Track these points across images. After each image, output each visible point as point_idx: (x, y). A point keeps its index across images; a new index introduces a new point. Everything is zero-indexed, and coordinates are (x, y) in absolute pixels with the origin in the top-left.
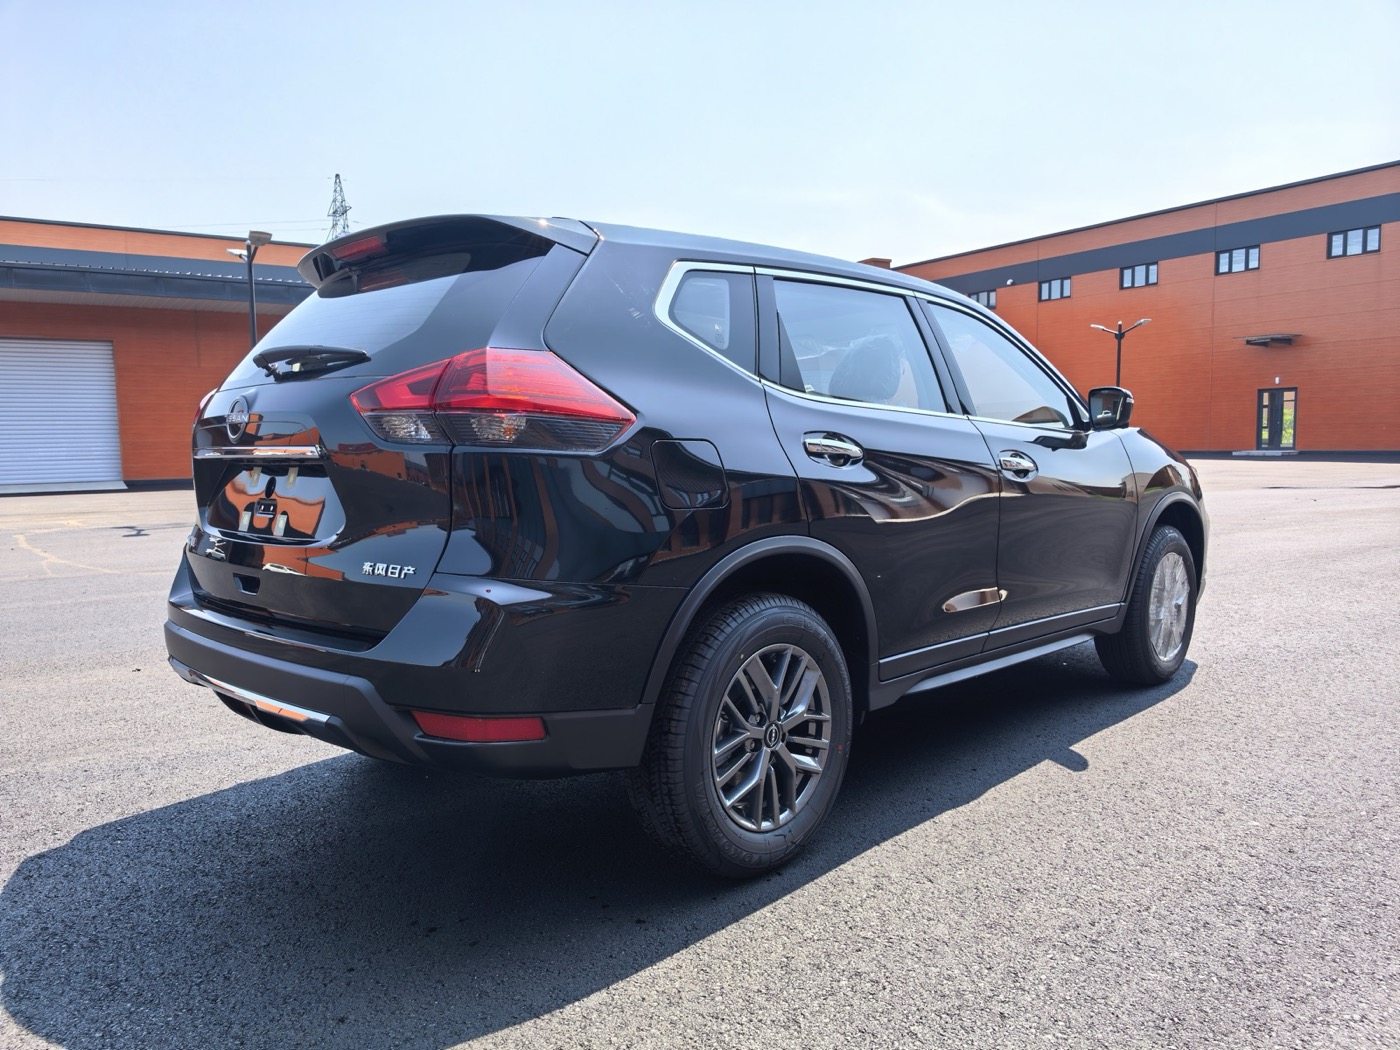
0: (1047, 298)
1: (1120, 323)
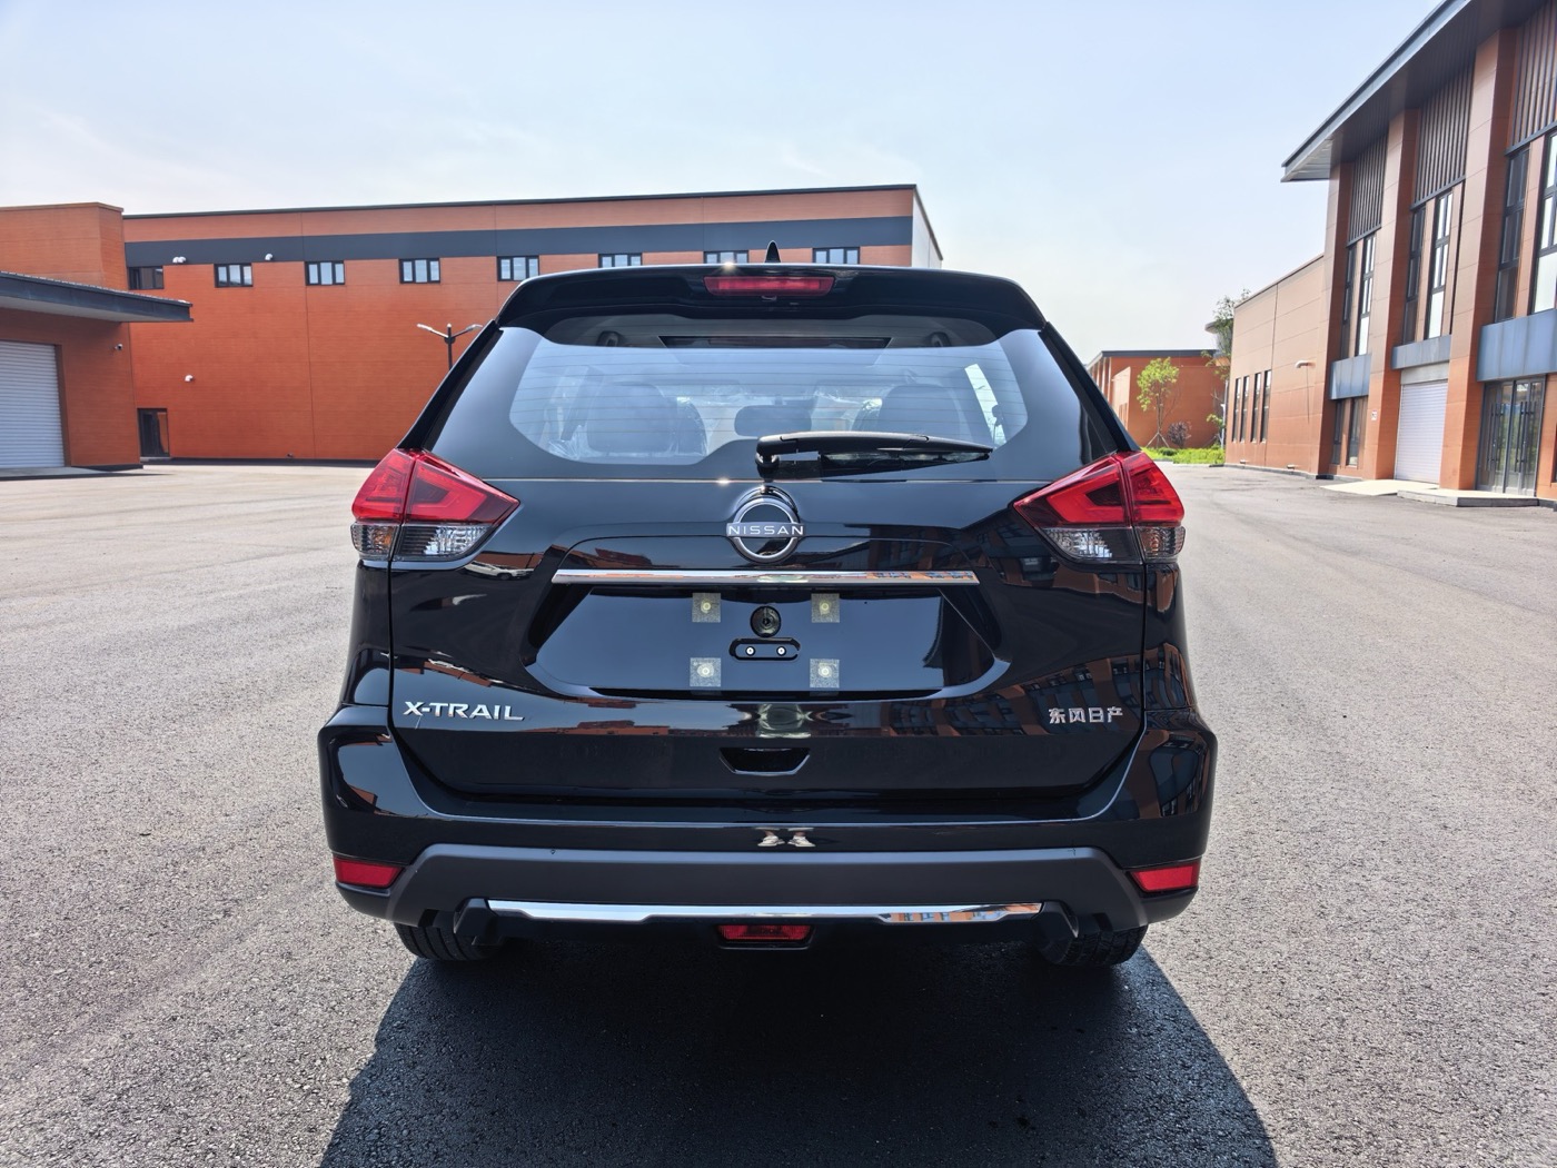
1: (449, 325)
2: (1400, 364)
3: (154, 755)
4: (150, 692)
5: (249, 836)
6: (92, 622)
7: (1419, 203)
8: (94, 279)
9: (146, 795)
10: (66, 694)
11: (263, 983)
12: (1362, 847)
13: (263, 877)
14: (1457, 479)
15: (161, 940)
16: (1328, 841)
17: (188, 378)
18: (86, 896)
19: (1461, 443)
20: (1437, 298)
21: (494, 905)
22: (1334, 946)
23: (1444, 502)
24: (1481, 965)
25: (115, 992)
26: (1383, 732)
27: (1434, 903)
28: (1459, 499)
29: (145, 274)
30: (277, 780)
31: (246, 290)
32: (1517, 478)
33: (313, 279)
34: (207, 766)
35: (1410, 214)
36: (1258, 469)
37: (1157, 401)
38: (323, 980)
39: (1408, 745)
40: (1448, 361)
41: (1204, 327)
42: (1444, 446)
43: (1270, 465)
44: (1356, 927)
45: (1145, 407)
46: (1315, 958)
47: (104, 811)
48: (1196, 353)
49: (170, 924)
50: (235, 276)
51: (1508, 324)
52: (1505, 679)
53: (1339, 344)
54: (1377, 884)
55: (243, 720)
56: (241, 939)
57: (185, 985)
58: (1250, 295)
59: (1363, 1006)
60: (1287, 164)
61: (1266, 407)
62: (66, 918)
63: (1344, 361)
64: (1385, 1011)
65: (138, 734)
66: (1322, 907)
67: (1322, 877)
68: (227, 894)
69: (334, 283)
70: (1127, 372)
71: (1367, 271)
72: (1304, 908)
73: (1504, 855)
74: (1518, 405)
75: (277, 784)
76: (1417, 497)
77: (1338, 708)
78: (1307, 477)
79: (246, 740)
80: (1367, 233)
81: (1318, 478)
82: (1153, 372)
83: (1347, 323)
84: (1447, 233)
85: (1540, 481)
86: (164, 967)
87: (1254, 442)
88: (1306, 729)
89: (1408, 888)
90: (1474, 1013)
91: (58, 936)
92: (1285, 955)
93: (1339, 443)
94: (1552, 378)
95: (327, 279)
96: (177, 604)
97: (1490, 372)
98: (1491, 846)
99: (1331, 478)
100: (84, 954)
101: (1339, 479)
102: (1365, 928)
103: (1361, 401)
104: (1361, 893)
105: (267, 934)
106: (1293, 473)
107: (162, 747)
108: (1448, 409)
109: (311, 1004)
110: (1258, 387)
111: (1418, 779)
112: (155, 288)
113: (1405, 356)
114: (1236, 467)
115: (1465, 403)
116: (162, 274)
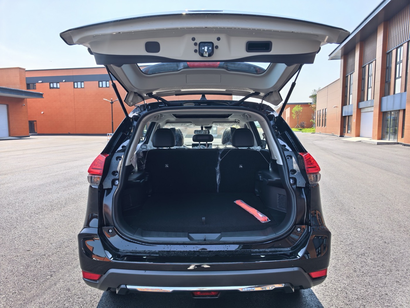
0: (77, 87)
1: (112, 99)
2: (360, 107)
3: (31, 225)
4: (31, 205)
5: (58, 251)
6: (15, 183)
7: (364, 65)
8: (18, 87)
9: (29, 238)
10: (8, 206)
11: (62, 299)
12: (364, 249)
13: (61, 264)
14: (376, 137)
15: (33, 285)
16: (354, 248)
17: (42, 113)
18: (12, 271)
19: (377, 128)
20: (370, 90)
21: (129, 287)
22: (359, 281)
23: (374, 143)
24: (400, 287)
25: (19, 303)
26: (365, 213)
27: (385, 267)
28: (378, 143)
29: (31, 85)
30: (66, 232)
31: (58, 89)
32: (392, 137)
33: (76, 87)
34: (46, 228)
35: (362, 68)
36: (324, 134)
37: (297, 116)
38: (78, 298)
39: (372, 217)
40: (373, 106)
41: (309, 97)
42: (373, 128)
43: (327, 133)
44: (365, 275)
45: (294, 118)
46: (355, 285)
47: (18, 243)
48: (307, 103)
49: (35, 280)
50: (55, 86)
51: (389, 97)
52: (396, 196)
53: (345, 102)
54: (369, 261)
55: (56, 213)
56: (55, 284)
57: (40, 300)
58: (321, 89)
59: (369, 301)
60: (330, 55)
61: (326, 118)
62: (6, 278)
63: (346, 106)
64: (376, 302)
65: (27, 218)
66: (355, 268)
67: (354, 259)
68: (51, 269)
69: (81, 87)
70: (289, 108)
71: (351, 83)
72: (350, 269)
73: (402, 251)
74: (392, 118)
75: (65, 234)
76: (366, 142)
77: (353, 205)
78: (337, 136)
79: (57, 220)
80: (351, 73)
81: (340, 136)
82: (296, 108)
83: (346, 96)
84: (372, 73)
85: (398, 138)
86: (34, 294)
87: (323, 127)
88: (345, 212)
89: (377, 262)
90: (400, 303)
91: (4, 284)
92: (346, 285)
93: (345, 127)
94: (400, 111)
95: (79, 87)
96: (38, 178)
97: (384, 109)
98: (398, 248)
99: (343, 136)
100: (11, 290)
101: (345, 137)
102: (367, 275)
103: (351, 116)
104: (365, 264)
105: (63, 282)
106: (333, 135)
107: (34, 222)
108: (374, 119)
109: (75, 306)
110: (324, 112)
111: (376, 227)
112: (34, 89)
113: (362, 105)
114: (318, 133)
115: (378, 117)
116: (36, 85)
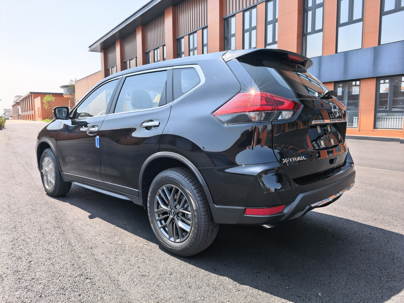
7: (125, 61)
35: (123, 63)
45: (46, 108)
60: (90, 47)
70: (39, 98)
80: (112, 67)
82: (47, 98)
